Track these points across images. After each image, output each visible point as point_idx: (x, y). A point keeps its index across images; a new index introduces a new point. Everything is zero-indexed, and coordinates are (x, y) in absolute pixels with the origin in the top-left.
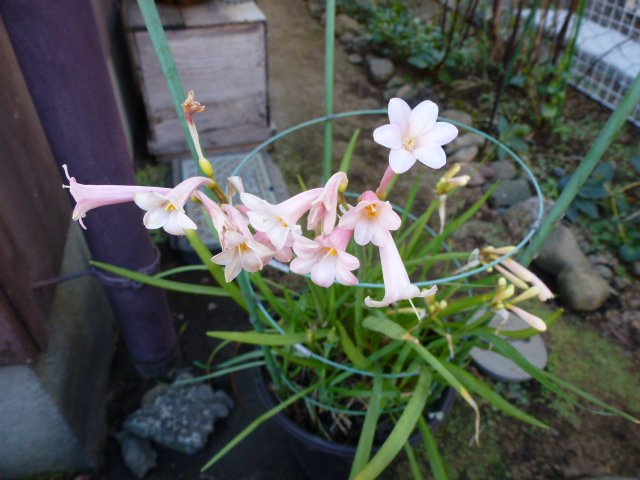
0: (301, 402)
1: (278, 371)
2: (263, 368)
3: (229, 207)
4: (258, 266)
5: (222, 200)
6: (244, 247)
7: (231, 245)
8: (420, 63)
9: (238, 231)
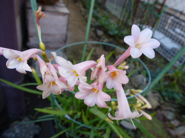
0: (64, 134)
1: (58, 122)
2: (53, 121)
3: (50, 64)
4: (59, 92)
5: (46, 61)
6: (54, 83)
7: (48, 81)
8: (111, 33)
9: (52, 75)
